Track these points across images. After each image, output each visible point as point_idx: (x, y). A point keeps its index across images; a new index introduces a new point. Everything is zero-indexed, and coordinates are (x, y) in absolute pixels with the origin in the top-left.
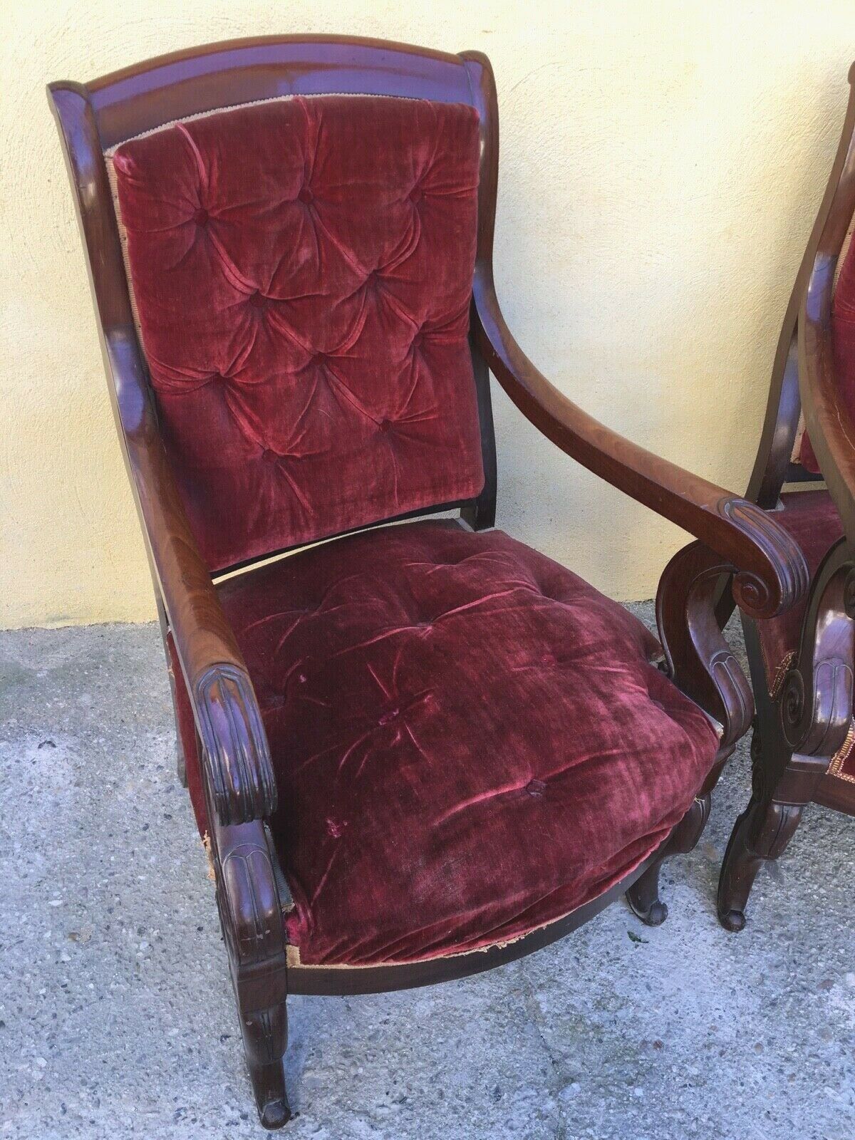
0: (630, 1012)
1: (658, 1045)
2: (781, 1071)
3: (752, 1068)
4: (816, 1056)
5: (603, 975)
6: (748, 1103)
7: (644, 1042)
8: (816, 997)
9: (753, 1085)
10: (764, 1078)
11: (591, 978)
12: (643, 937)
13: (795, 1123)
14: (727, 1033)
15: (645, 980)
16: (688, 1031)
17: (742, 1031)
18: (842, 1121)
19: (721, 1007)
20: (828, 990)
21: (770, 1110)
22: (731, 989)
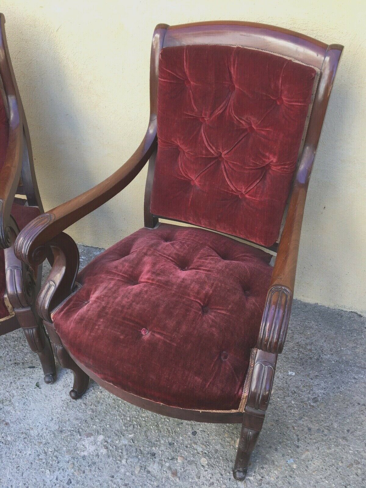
0: (10, 408)
1: (7, 424)
2: (39, 455)
3: (30, 449)
4: (57, 458)
5: (14, 392)
6: (16, 459)
7: (4, 421)
8: (80, 437)
9: (24, 454)
10: (30, 454)
11: (9, 391)
12: (41, 386)
13: (24, 475)
14: (34, 433)
15: (26, 400)
16: (22, 424)
17: (41, 434)
18: (41, 484)
19: (41, 422)
20: (87, 437)
21: (20, 466)
22: (52, 418)
